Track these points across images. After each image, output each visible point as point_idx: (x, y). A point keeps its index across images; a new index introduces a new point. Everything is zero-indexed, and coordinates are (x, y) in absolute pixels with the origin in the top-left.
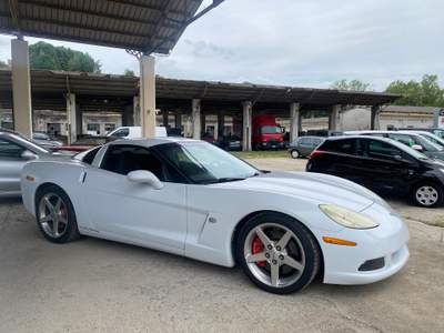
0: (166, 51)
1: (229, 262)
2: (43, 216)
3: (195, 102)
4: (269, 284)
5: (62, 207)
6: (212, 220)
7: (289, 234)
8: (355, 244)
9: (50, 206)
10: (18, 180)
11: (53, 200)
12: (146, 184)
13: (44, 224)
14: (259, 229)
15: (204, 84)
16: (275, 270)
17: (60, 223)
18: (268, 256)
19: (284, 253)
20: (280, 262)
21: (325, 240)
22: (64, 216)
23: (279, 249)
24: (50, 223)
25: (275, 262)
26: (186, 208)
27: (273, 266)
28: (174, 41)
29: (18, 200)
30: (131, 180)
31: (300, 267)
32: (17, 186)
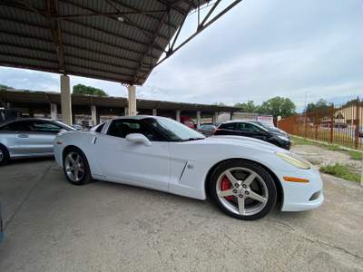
0: (141, 84)
1: (203, 196)
2: (68, 167)
3: (154, 110)
4: (237, 213)
5: (80, 162)
6: (189, 167)
7: (254, 175)
8: (308, 181)
9: (73, 160)
10: (52, 146)
11: (74, 157)
12: (139, 143)
13: (69, 173)
14: (228, 173)
15: (159, 102)
16: (241, 202)
17: (79, 172)
18: (235, 191)
19: (249, 190)
20: (245, 196)
21: (286, 179)
22: (82, 167)
23: (244, 186)
24: (73, 172)
25: (241, 196)
26: (170, 159)
27: (239, 199)
28: (145, 79)
29: (52, 158)
30: (129, 140)
31: (264, 200)
32: (51, 150)
